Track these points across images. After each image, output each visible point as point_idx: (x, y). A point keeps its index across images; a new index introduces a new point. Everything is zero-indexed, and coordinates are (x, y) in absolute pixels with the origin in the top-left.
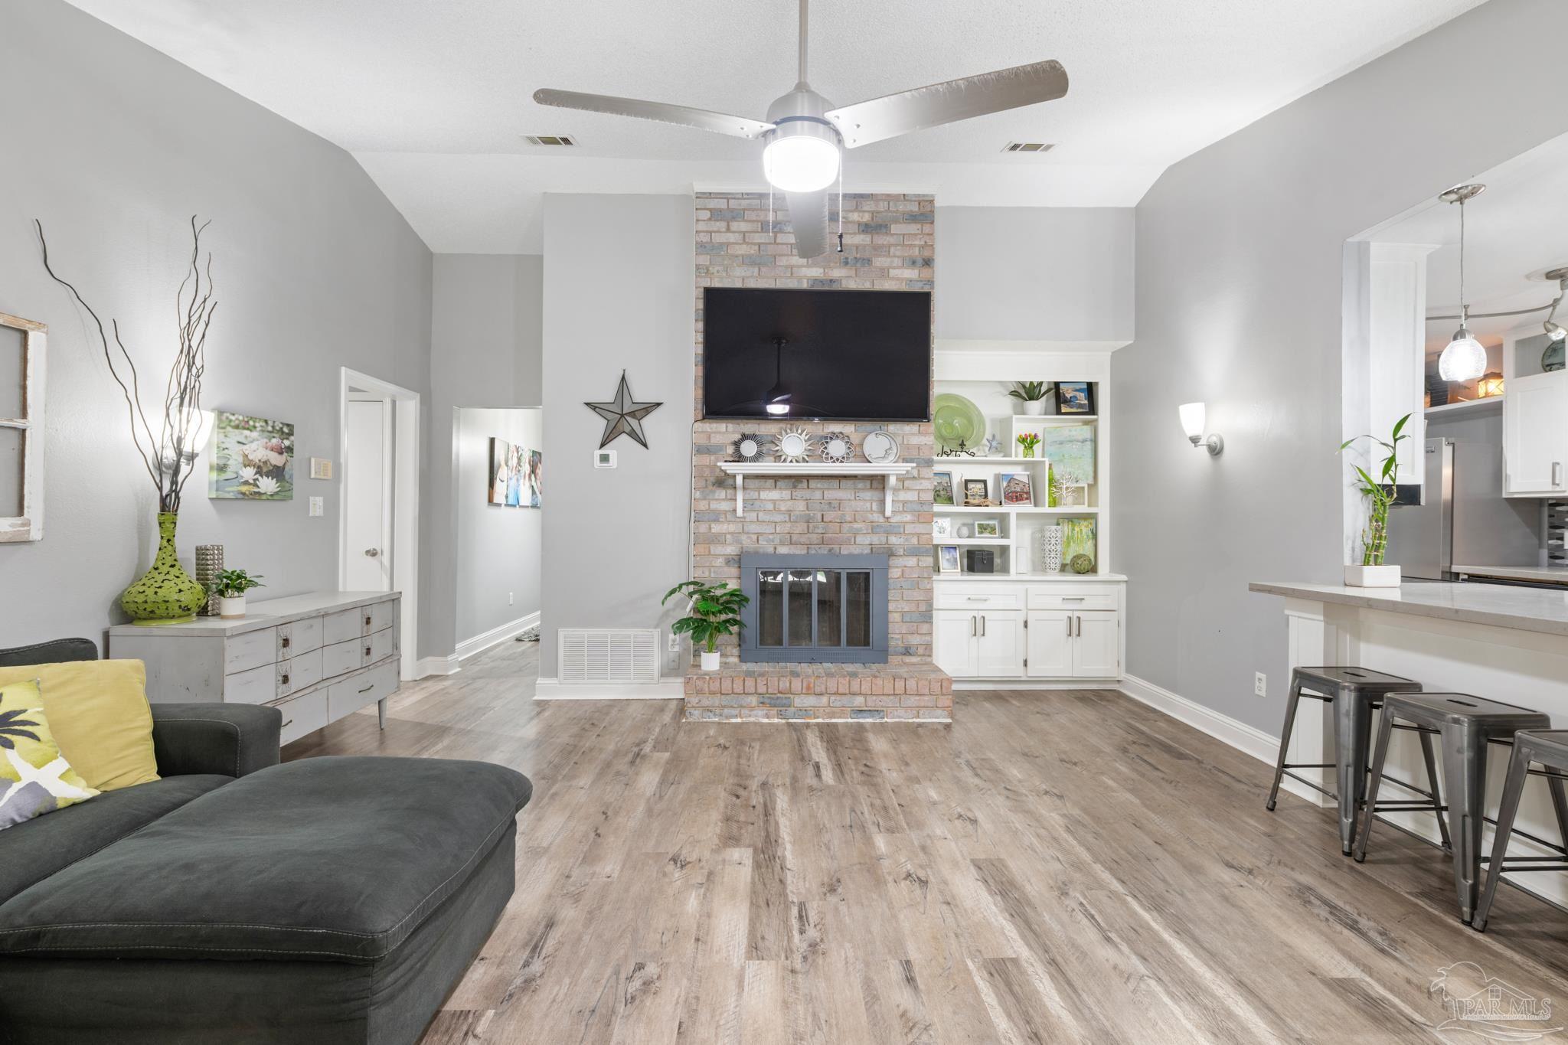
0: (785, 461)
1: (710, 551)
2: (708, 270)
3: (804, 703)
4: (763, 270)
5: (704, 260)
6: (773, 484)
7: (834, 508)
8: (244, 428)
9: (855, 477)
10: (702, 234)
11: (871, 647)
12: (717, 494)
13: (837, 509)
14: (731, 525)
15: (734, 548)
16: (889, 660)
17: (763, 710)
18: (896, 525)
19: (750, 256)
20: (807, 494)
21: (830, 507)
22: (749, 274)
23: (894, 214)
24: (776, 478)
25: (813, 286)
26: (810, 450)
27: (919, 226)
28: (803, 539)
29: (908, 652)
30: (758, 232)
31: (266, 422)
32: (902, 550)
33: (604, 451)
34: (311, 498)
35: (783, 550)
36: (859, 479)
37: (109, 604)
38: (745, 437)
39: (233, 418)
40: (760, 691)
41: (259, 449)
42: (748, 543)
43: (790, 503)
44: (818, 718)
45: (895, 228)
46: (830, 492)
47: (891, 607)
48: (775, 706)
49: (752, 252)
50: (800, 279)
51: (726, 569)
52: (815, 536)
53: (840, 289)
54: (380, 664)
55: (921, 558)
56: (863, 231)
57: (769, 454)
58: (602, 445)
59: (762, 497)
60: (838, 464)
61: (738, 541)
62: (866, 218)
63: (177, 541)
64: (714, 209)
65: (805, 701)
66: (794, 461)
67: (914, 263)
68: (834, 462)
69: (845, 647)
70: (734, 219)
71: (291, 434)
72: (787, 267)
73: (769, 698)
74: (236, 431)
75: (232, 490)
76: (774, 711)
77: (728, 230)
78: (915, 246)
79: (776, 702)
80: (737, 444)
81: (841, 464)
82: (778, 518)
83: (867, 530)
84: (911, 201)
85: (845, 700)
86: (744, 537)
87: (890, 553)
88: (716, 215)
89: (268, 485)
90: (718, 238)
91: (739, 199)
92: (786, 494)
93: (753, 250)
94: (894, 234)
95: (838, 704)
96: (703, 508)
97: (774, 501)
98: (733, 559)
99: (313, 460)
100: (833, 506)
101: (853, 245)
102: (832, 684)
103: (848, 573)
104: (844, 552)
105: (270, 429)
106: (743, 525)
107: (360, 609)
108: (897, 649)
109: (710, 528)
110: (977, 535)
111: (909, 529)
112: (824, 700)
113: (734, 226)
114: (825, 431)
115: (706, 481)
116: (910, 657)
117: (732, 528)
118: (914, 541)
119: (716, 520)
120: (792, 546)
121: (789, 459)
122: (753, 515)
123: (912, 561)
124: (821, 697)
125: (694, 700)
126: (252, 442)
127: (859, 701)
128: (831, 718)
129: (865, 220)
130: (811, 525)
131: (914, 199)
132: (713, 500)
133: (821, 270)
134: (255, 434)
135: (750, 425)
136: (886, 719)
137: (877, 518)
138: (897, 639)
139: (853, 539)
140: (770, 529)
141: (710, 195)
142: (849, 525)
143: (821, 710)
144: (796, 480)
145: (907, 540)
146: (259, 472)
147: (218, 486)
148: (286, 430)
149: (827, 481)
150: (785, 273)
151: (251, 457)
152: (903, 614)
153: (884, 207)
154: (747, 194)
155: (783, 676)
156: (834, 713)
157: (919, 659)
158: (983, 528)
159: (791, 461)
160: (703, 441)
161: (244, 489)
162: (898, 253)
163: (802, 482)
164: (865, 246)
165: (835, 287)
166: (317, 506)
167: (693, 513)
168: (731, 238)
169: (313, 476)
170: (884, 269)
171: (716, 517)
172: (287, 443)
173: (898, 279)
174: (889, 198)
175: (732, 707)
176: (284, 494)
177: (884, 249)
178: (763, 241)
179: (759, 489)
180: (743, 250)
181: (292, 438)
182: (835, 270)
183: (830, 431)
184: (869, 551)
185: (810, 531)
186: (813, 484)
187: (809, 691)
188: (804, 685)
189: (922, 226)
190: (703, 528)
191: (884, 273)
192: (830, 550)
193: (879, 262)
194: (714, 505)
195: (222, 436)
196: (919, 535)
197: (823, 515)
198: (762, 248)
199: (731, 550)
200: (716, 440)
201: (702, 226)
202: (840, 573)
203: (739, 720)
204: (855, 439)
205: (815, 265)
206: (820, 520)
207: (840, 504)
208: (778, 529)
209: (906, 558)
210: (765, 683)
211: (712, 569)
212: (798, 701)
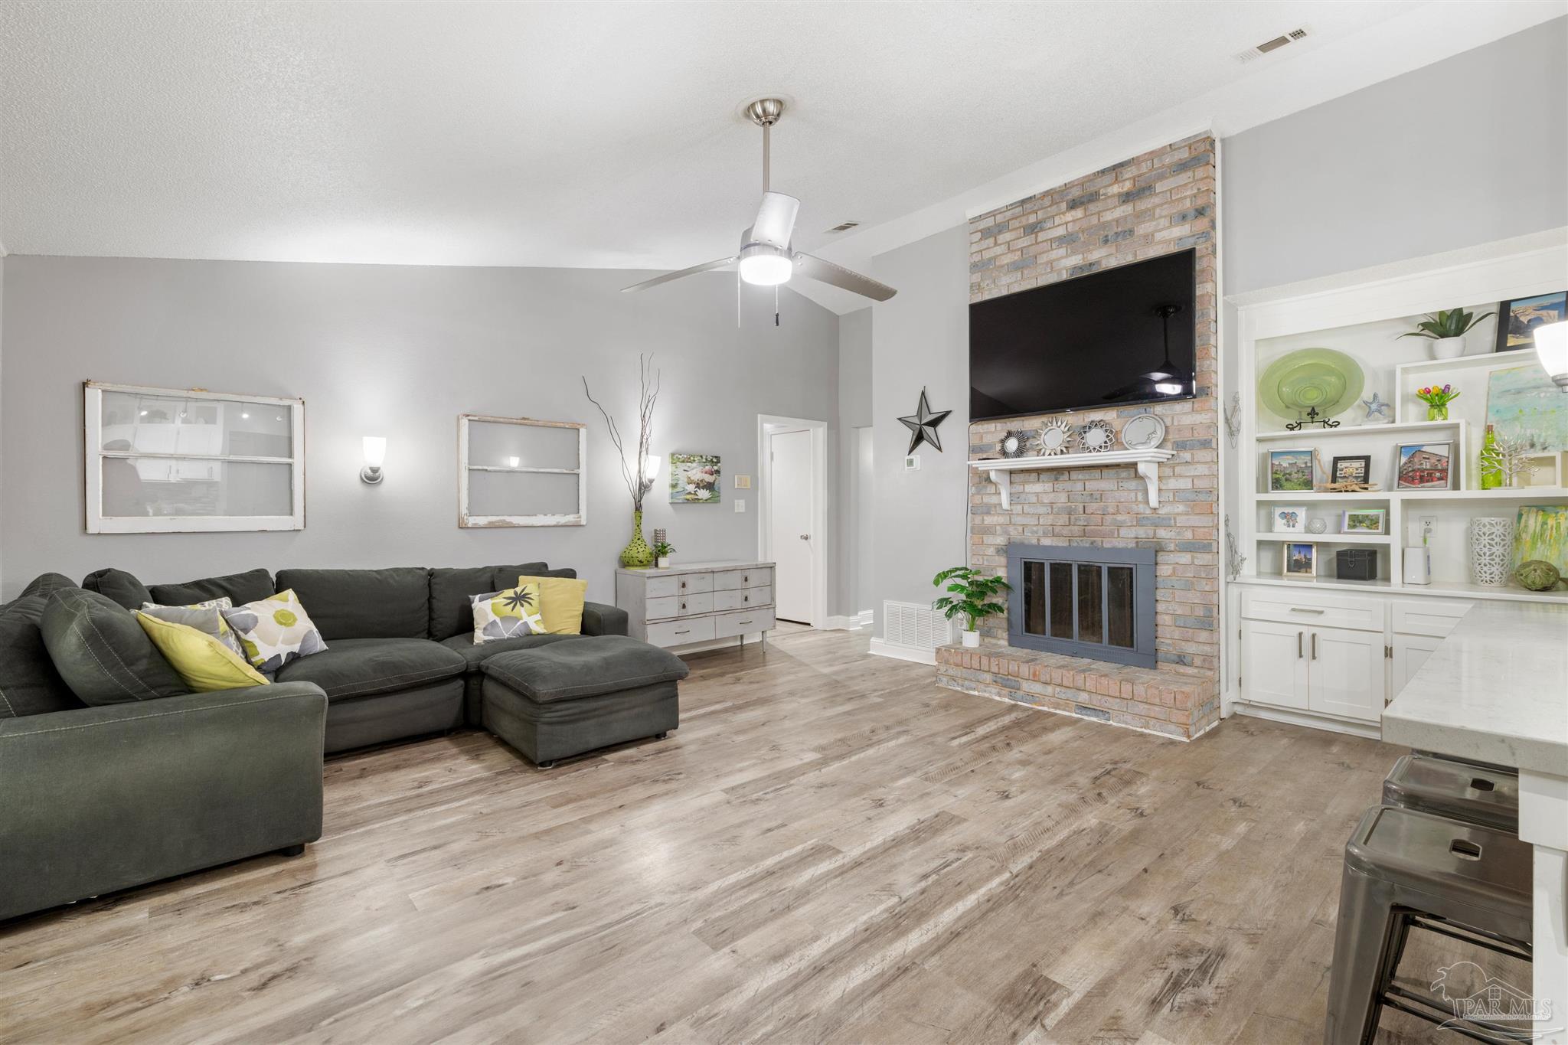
0: (1044, 455)
1: (983, 541)
2: (979, 286)
3: (1031, 689)
4: (1026, 272)
5: (976, 278)
6: (1037, 477)
7: (1096, 499)
8: (687, 462)
9: (1117, 466)
10: (975, 255)
11: (1135, 649)
12: (988, 489)
13: (1099, 501)
14: (1000, 517)
15: (1002, 539)
16: (1159, 667)
17: (996, 688)
18: (1165, 516)
19: (1014, 263)
20: (1068, 485)
21: (1092, 498)
22: (1013, 280)
23: (1160, 171)
24: (1039, 471)
25: (1071, 275)
26: (1069, 441)
27: (1190, 174)
28: (1065, 532)
29: (1182, 661)
30: (1021, 238)
31: (701, 457)
32: (1172, 545)
33: (910, 457)
34: (736, 501)
35: (1046, 542)
36: (1123, 468)
37: (618, 558)
38: (1010, 434)
39: (681, 457)
40: (993, 670)
41: (697, 473)
42: (1015, 534)
43: (1053, 495)
44: (1043, 706)
45: (1160, 187)
46: (1091, 482)
47: (1161, 607)
48: (1005, 687)
49: (1016, 258)
50: (1059, 272)
51: (997, 558)
52: (1076, 528)
53: (1100, 270)
54: (756, 608)
55: (1199, 555)
56: (1124, 202)
57: (1033, 449)
58: (910, 452)
59: (1027, 490)
60: (1094, 454)
61: (1006, 532)
62: (1127, 186)
63: (642, 526)
64: (983, 229)
65: (1032, 687)
66: (1053, 453)
67: (1184, 217)
68: (1090, 451)
69: (1107, 645)
70: (1000, 232)
71: (718, 462)
72: (1047, 263)
73: (1001, 678)
74: (683, 464)
75: (681, 498)
76: (1006, 691)
77: (996, 244)
78: (1185, 198)
79: (1007, 682)
80: (1003, 441)
81: (1099, 454)
82: (1042, 510)
83: (1132, 522)
84: (1179, 148)
85: (1070, 694)
86: (1011, 529)
87: (1158, 549)
88: (986, 233)
89: (704, 494)
90: (987, 255)
91: (1004, 212)
92: (1048, 486)
93: (1016, 256)
94: (1160, 193)
95: (1063, 696)
96: (978, 502)
97: (1037, 494)
98: (1002, 549)
99: (736, 477)
100: (1095, 497)
101: (1113, 220)
102: (1057, 675)
103: (1109, 568)
104: (1107, 545)
105: (704, 460)
106: (1010, 517)
107: (740, 571)
108: (1168, 656)
109: (983, 520)
110: (1346, 529)
111: (1181, 521)
112: (1050, 689)
113: (1001, 238)
114: (1086, 420)
115: (980, 477)
116: (1185, 667)
117: (1001, 520)
118: (1189, 535)
119: (988, 513)
120: (1055, 538)
121: (1047, 452)
122: (1019, 507)
123: (1185, 558)
124: (1047, 686)
125: (943, 669)
126: (693, 469)
127: (1083, 697)
128: (1056, 708)
129: (1125, 189)
130: (1072, 517)
131: (1183, 145)
132: (985, 494)
133: (1080, 256)
134: (694, 465)
135: (1015, 423)
136: (1111, 722)
137: (1141, 508)
138: (1168, 645)
139: (1116, 532)
140: (1033, 521)
141: (980, 218)
142: (1111, 517)
143: (1047, 698)
144: (1057, 471)
145: (1179, 533)
146: (698, 486)
147: (672, 496)
148: (715, 460)
149: (1088, 471)
150: (1045, 270)
151: (692, 478)
152: (1175, 616)
153: (1147, 168)
154: (1011, 205)
155: (1013, 660)
156: (1058, 704)
157: (1196, 671)
158: (1356, 521)
159: (1050, 454)
160: (976, 441)
161: (688, 497)
162: (1165, 213)
163: (1063, 474)
164: (1125, 217)
165: (1095, 270)
166: (740, 506)
167: (970, 505)
168: (998, 250)
169: (736, 487)
170: (1148, 236)
171: (988, 510)
172: (716, 468)
173: (1165, 242)
174: (1152, 155)
175: (971, 680)
176: (715, 499)
177: (1149, 213)
178: (1024, 245)
179: (1023, 483)
180: (1007, 259)
181: (719, 464)
182: (1094, 252)
183: (1090, 420)
184: (1134, 545)
185: (1072, 523)
186: (1074, 475)
187: (1035, 678)
188: (1031, 671)
189: (1194, 172)
190: (978, 520)
191: (1148, 239)
192: (1092, 543)
193: (1142, 230)
194: (986, 499)
195: (674, 468)
196: (1193, 528)
197: (1084, 507)
198: (1024, 252)
199: (1000, 540)
200: (988, 439)
201: (975, 248)
202: (1100, 567)
203: (976, 693)
204: (1116, 425)
205: (1074, 253)
206: (1082, 512)
207: (1101, 495)
208: (1041, 520)
209: (1179, 554)
210: (997, 663)
211: (985, 558)
212: (1027, 686)
